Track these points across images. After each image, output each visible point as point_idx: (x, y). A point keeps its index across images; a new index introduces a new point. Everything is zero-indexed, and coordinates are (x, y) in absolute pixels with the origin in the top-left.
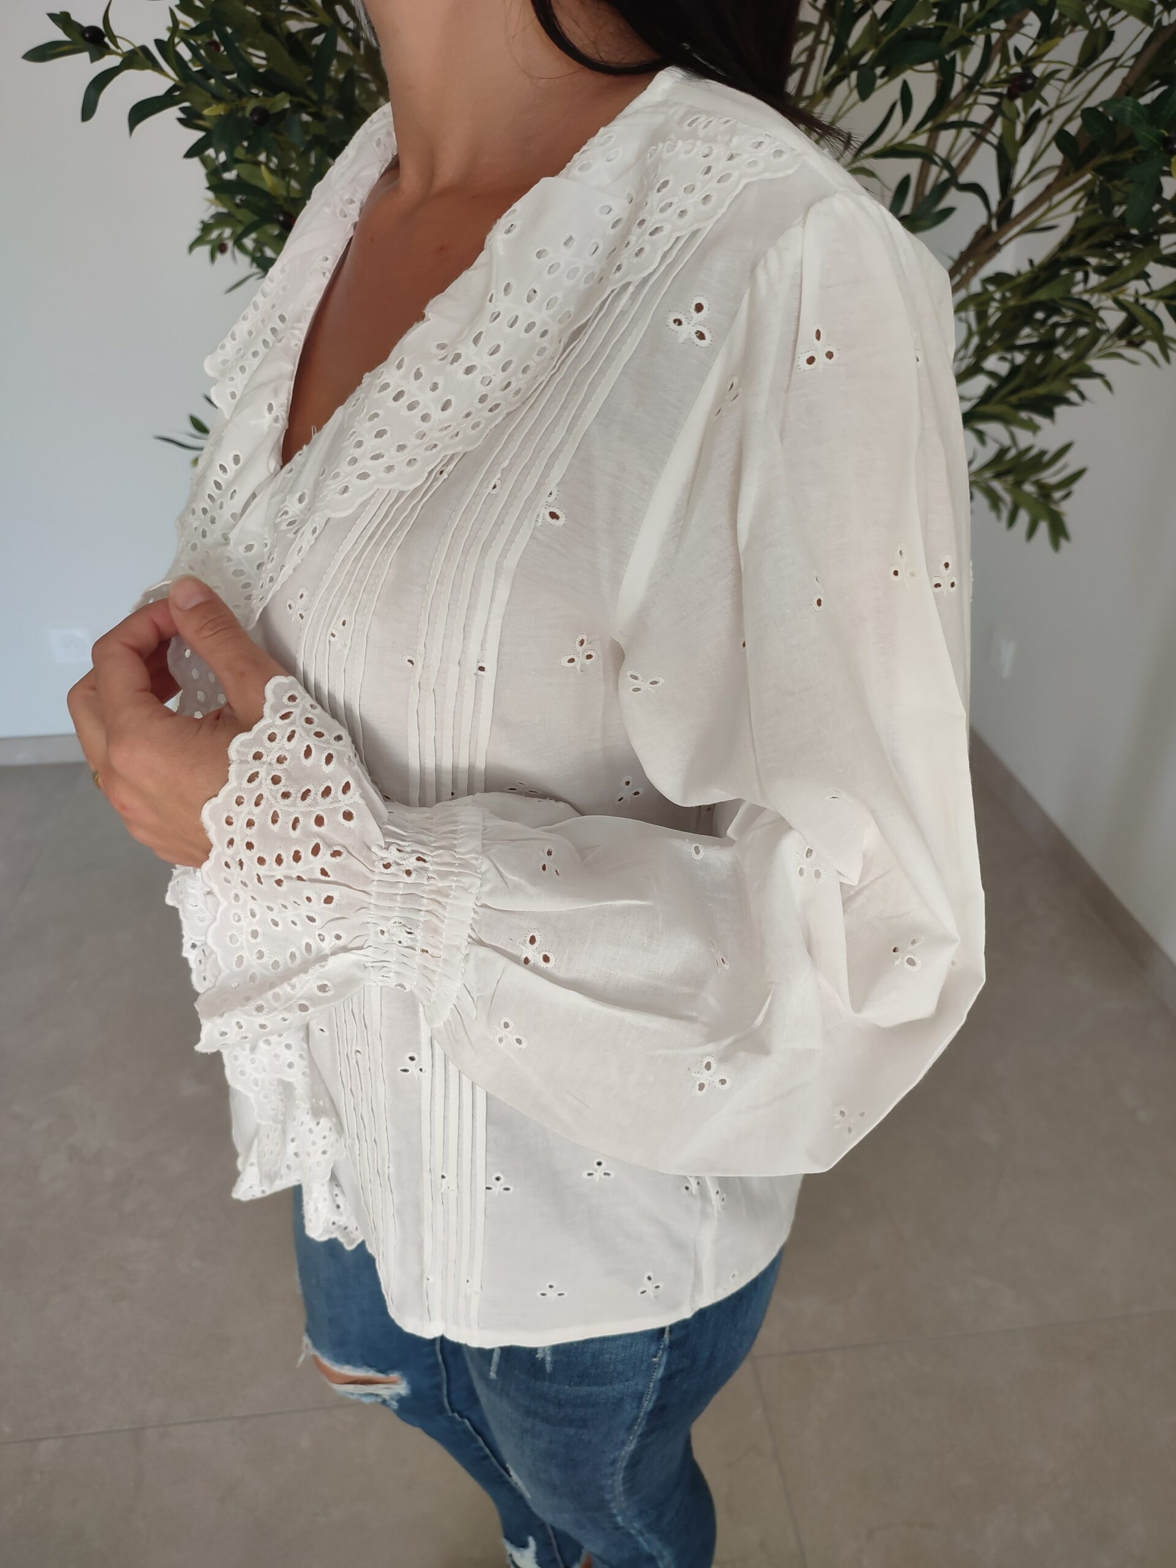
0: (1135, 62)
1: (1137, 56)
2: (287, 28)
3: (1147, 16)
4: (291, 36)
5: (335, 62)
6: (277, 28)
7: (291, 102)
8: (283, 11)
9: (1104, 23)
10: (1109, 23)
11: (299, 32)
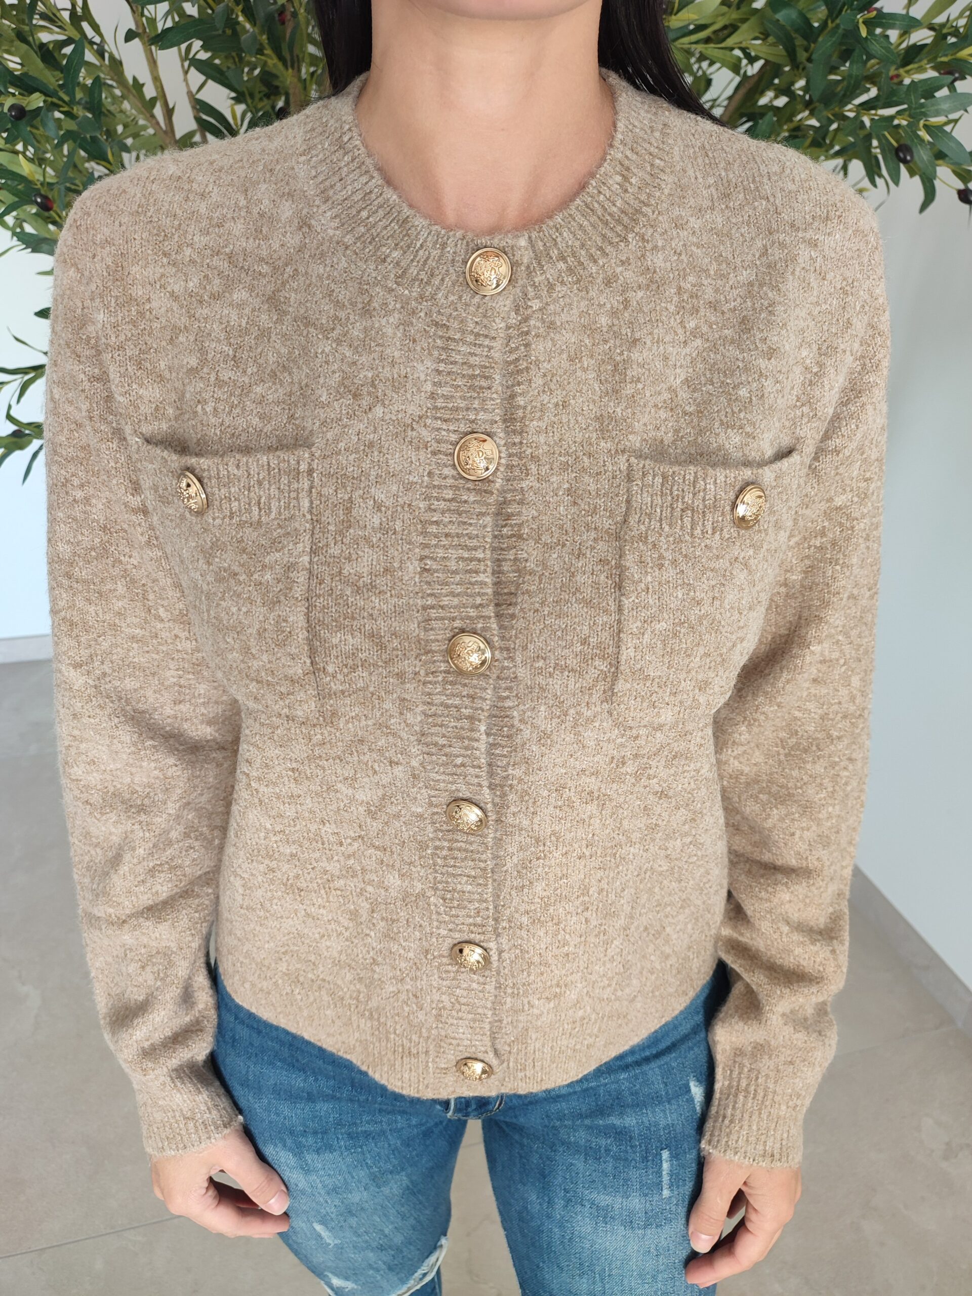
0: (729, 104)
1: (730, 98)
2: (39, 39)
3: (736, 68)
4: (42, 46)
5: (83, 70)
6: (31, 39)
7: (45, 101)
8: (35, 25)
9: (704, 73)
10: (708, 72)
11: (49, 42)
